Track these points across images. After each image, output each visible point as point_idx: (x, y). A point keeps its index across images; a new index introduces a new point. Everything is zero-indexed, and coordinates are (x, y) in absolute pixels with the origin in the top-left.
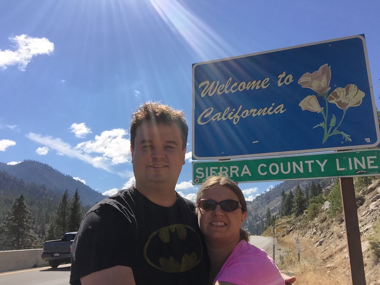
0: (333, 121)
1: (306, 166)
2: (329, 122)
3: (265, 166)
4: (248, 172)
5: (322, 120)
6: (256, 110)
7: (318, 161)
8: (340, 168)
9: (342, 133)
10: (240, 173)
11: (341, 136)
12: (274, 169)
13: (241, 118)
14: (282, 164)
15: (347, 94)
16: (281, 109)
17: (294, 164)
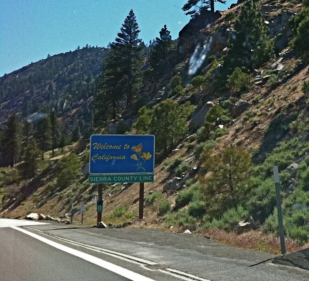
0: (141, 164)
1: (130, 178)
2: (139, 165)
4: (110, 179)
5: (137, 163)
8: (141, 179)
9: (143, 168)
10: (107, 179)
11: (143, 169)
13: (109, 159)
14: (122, 177)
15: (146, 155)
16: (124, 157)
17: (126, 177)
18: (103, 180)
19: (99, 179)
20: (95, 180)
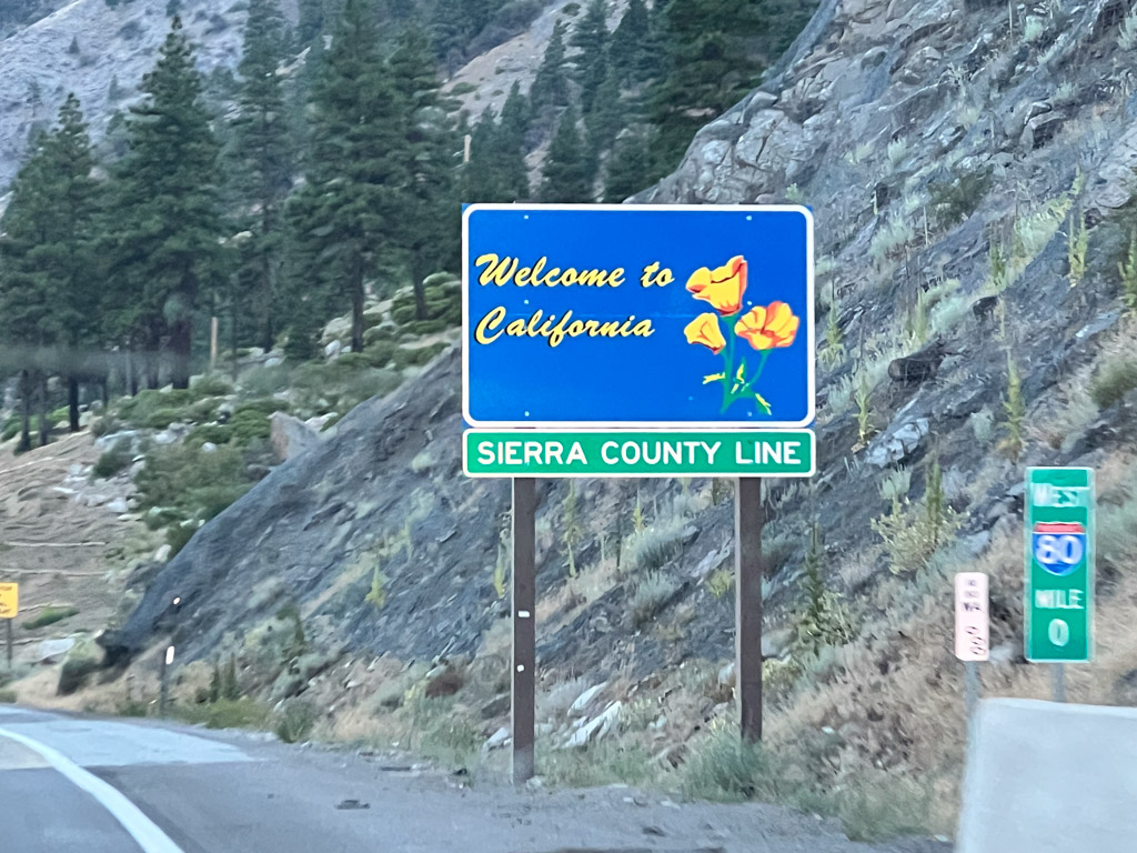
12: (631, 453)
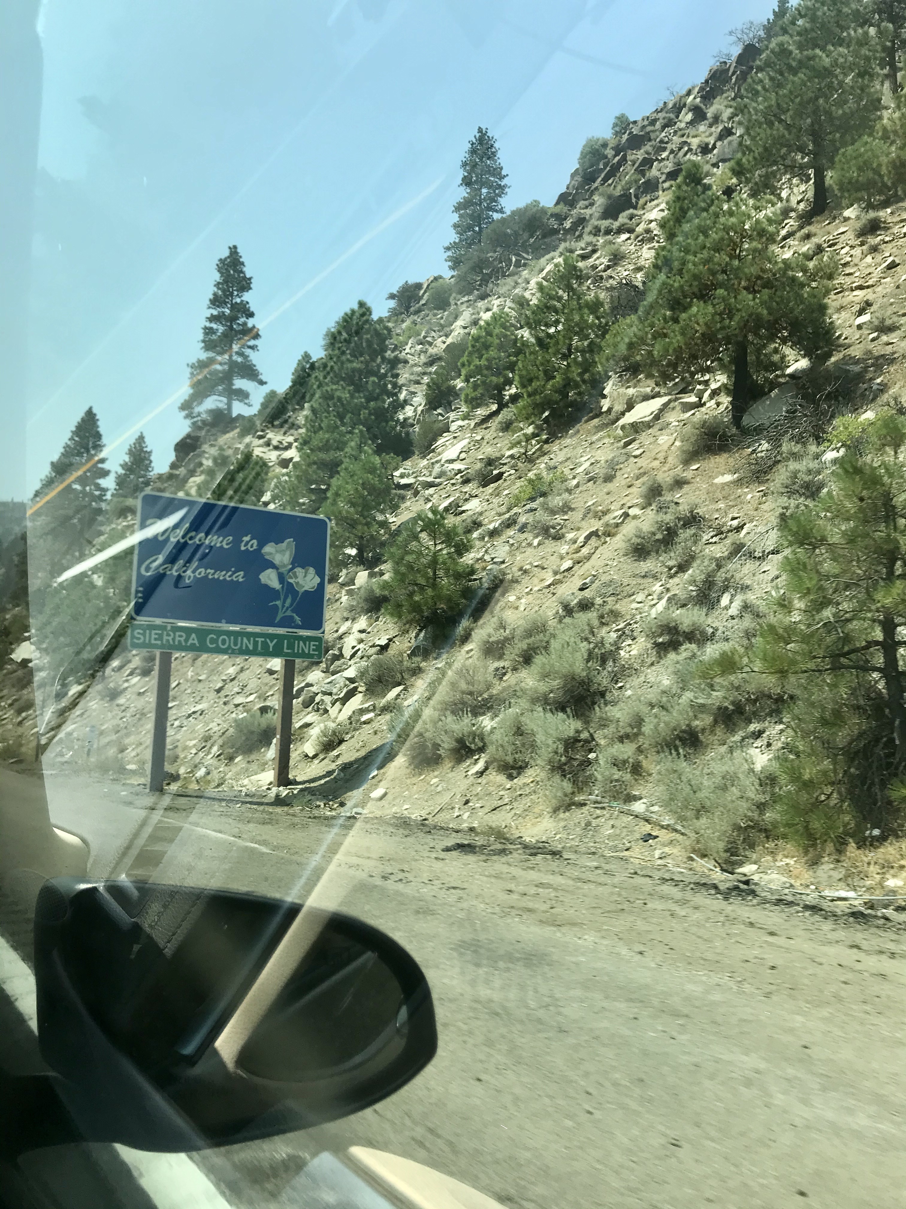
0: (289, 601)
1: (256, 643)
2: (284, 602)
3: (215, 637)
4: (196, 642)
5: (278, 598)
6: (212, 571)
7: (268, 640)
8: (288, 649)
9: (294, 615)
10: (186, 641)
11: (292, 617)
13: (195, 576)
14: (232, 638)
15: (305, 576)
16: (240, 577)
17: (245, 640)
18: (174, 640)
19: (160, 637)
20: (150, 640)
